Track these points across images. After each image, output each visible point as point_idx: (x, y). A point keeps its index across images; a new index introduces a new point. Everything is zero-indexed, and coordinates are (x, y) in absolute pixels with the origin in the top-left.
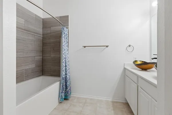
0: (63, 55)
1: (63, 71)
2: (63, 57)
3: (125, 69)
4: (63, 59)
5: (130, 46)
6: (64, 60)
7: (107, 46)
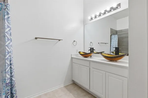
0: (6, 47)
1: (6, 73)
2: (7, 51)
3: (72, 58)
4: (7, 54)
5: (74, 41)
6: (8, 56)
7: (59, 40)
